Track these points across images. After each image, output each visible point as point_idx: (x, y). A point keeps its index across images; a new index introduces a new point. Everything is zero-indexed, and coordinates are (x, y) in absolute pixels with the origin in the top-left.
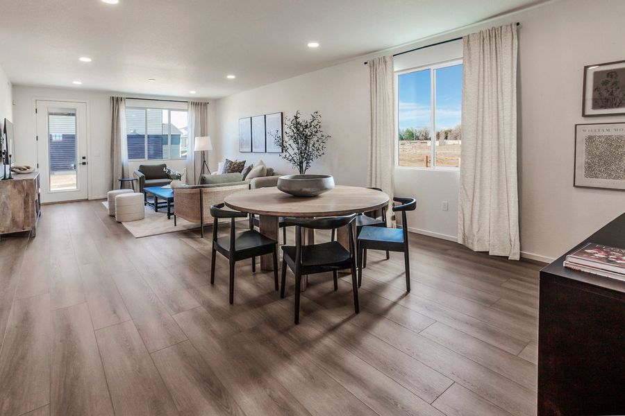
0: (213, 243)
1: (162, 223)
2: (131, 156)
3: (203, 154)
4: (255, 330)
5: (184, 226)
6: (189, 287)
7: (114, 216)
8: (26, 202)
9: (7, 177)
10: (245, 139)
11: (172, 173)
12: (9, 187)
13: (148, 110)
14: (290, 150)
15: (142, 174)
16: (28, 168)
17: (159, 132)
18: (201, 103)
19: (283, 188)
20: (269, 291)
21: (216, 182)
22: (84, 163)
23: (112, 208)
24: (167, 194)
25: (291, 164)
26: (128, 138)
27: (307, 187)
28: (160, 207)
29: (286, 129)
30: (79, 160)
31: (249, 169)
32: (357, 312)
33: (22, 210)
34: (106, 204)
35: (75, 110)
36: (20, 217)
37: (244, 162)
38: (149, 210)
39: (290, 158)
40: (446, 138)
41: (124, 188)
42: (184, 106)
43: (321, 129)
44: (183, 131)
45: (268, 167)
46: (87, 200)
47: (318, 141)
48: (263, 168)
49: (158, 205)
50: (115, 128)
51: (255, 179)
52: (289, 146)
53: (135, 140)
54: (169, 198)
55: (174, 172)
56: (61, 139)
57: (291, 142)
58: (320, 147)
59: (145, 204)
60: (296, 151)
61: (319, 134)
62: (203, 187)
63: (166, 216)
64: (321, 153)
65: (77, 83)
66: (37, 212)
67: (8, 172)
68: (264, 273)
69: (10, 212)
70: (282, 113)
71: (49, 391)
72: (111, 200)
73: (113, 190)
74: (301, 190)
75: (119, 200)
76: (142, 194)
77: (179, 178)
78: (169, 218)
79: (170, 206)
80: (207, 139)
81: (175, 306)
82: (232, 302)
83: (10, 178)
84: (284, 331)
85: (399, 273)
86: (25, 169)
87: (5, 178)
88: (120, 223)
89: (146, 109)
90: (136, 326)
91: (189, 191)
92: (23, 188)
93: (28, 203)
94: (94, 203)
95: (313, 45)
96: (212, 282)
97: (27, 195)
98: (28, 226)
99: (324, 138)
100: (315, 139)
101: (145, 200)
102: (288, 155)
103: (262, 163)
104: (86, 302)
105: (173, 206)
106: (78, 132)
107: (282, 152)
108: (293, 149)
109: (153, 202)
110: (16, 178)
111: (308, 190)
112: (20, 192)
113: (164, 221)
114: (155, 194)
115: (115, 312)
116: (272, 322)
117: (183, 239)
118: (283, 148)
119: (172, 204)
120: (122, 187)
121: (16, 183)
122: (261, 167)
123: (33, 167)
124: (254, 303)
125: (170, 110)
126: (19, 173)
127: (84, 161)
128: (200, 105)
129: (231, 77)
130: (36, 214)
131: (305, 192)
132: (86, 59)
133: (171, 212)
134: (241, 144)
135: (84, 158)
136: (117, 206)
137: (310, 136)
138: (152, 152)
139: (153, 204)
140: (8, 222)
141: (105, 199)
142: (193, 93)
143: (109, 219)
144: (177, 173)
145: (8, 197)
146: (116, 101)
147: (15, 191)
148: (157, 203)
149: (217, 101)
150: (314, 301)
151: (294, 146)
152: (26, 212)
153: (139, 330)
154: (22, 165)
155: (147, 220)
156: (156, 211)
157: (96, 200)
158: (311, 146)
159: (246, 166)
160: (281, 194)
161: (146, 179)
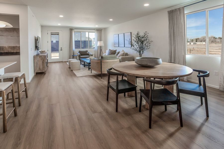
0: (108, 84)
1: (86, 72)
2: (76, 48)
3: (101, 47)
4: (129, 128)
5: (94, 73)
6: (98, 101)
7: (70, 68)
8: (43, 63)
9: (38, 54)
10: (116, 42)
11: (90, 54)
12: (38, 58)
13: (82, 32)
14: (135, 46)
15: (79, 54)
16: (45, 51)
17: (85, 40)
18: (100, 30)
19: (138, 63)
20: (133, 107)
21: (107, 58)
22: (61, 50)
23: (70, 65)
24: (88, 61)
25: (136, 52)
26: (75, 42)
27: (150, 63)
28: (86, 66)
29: (133, 38)
30: (60, 49)
31: (118, 53)
32: (182, 126)
33: (42, 65)
34: (68, 63)
35: (59, 33)
36: (41, 67)
37: (116, 50)
38: (82, 66)
39: (135, 49)
40: (197, 41)
41: (74, 59)
42: (94, 31)
43: (148, 38)
44: (93, 39)
45: (126, 52)
46: (62, 62)
47: (147, 43)
48: (124, 53)
49: (85, 65)
50: (71, 38)
51: (121, 57)
52: (134, 45)
53: (77, 43)
54: (89, 63)
55: (90, 53)
56: (55, 42)
57: (136, 43)
58: (148, 45)
59: (81, 64)
60: (138, 46)
61: (148, 40)
62: (102, 60)
63: (88, 69)
64: (149, 48)
65: (59, 24)
66: (47, 66)
67: (38, 53)
68: (129, 97)
69: (39, 66)
70: (131, 33)
71: (42, 146)
72: (69, 62)
73: (70, 59)
74: (147, 64)
75: (72, 62)
76: (80, 61)
77: (92, 55)
78: (89, 70)
79: (89, 65)
80: (102, 42)
81: (93, 110)
82: (117, 111)
83: (39, 55)
84: (145, 132)
85: (198, 105)
86: (44, 52)
87: (37, 55)
88: (72, 70)
89: (81, 32)
90: (78, 117)
91: (97, 61)
92: (42, 58)
93: (44, 63)
94: (64, 63)
95: (146, 5)
96: (107, 100)
97: (43, 60)
98: (44, 70)
99: (150, 42)
100: (146, 42)
101: (81, 63)
102: (134, 48)
103: (123, 51)
104: (59, 103)
105: (90, 65)
106: (59, 40)
107: (131, 47)
108: (136, 46)
109: (83, 63)
110: (40, 55)
111: (150, 64)
112: (41, 59)
113: (87, 71)
114: (84, 61)
115: (69, 109)
116: (137, 125)
117: (94, 79)
118: (132, 45)
119: (90, 64)
120: (73, 58)
121: (40, 56)
122: (123, 52)
123: (46, 51)
124: (127, 113)
125: (89, 32)
126: (42, 53)
127: (61, 49)
128: (99, 30)
129: (111, 20)
130: (46, 66)
131: (149, 65)
132: (61, 16)
133: (90, 68)
134: (115, 44)
135: (61, 48)
136: (71, 65)
137: (144, 41)
138: (83, 46)
139: (83, 64)
140: (38, 69)
141: (68, 62)
142: (97, 26)
143: (69, 69)
144: (92, 54)
145: (38, 61)
146: (71, 30)
147: (40, 59)
148: (85, 64)
149: (105, 29)
150: (156, 116)
151: (137, 45)
152: (43, 66)
153: (78, 120)
154: (43, 50)
155: (81, 70)
156: (84, 67)
157: (65, 62)
158: (144, 45)
159: (117, 52)
160: (136, 65)
161: (81, 55)
